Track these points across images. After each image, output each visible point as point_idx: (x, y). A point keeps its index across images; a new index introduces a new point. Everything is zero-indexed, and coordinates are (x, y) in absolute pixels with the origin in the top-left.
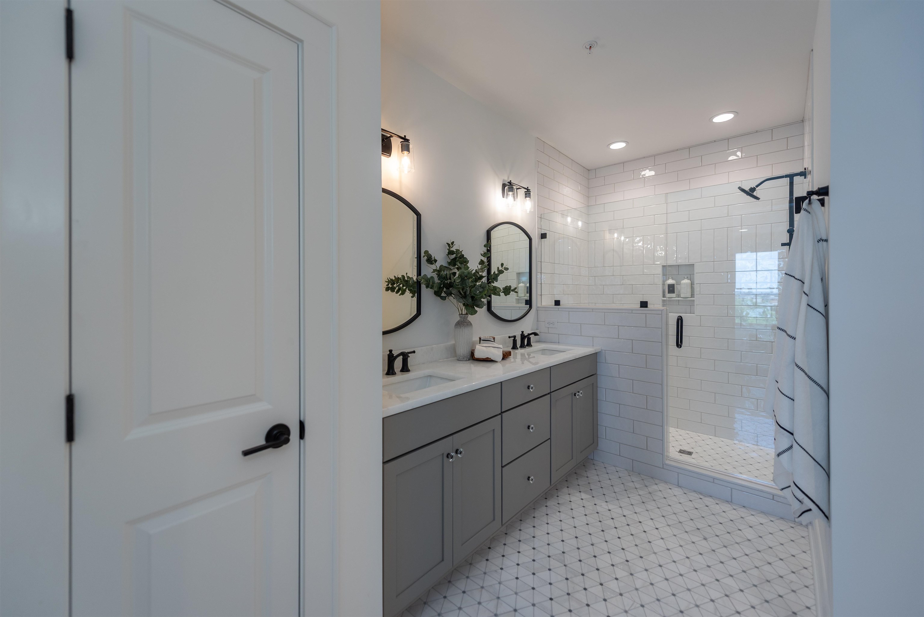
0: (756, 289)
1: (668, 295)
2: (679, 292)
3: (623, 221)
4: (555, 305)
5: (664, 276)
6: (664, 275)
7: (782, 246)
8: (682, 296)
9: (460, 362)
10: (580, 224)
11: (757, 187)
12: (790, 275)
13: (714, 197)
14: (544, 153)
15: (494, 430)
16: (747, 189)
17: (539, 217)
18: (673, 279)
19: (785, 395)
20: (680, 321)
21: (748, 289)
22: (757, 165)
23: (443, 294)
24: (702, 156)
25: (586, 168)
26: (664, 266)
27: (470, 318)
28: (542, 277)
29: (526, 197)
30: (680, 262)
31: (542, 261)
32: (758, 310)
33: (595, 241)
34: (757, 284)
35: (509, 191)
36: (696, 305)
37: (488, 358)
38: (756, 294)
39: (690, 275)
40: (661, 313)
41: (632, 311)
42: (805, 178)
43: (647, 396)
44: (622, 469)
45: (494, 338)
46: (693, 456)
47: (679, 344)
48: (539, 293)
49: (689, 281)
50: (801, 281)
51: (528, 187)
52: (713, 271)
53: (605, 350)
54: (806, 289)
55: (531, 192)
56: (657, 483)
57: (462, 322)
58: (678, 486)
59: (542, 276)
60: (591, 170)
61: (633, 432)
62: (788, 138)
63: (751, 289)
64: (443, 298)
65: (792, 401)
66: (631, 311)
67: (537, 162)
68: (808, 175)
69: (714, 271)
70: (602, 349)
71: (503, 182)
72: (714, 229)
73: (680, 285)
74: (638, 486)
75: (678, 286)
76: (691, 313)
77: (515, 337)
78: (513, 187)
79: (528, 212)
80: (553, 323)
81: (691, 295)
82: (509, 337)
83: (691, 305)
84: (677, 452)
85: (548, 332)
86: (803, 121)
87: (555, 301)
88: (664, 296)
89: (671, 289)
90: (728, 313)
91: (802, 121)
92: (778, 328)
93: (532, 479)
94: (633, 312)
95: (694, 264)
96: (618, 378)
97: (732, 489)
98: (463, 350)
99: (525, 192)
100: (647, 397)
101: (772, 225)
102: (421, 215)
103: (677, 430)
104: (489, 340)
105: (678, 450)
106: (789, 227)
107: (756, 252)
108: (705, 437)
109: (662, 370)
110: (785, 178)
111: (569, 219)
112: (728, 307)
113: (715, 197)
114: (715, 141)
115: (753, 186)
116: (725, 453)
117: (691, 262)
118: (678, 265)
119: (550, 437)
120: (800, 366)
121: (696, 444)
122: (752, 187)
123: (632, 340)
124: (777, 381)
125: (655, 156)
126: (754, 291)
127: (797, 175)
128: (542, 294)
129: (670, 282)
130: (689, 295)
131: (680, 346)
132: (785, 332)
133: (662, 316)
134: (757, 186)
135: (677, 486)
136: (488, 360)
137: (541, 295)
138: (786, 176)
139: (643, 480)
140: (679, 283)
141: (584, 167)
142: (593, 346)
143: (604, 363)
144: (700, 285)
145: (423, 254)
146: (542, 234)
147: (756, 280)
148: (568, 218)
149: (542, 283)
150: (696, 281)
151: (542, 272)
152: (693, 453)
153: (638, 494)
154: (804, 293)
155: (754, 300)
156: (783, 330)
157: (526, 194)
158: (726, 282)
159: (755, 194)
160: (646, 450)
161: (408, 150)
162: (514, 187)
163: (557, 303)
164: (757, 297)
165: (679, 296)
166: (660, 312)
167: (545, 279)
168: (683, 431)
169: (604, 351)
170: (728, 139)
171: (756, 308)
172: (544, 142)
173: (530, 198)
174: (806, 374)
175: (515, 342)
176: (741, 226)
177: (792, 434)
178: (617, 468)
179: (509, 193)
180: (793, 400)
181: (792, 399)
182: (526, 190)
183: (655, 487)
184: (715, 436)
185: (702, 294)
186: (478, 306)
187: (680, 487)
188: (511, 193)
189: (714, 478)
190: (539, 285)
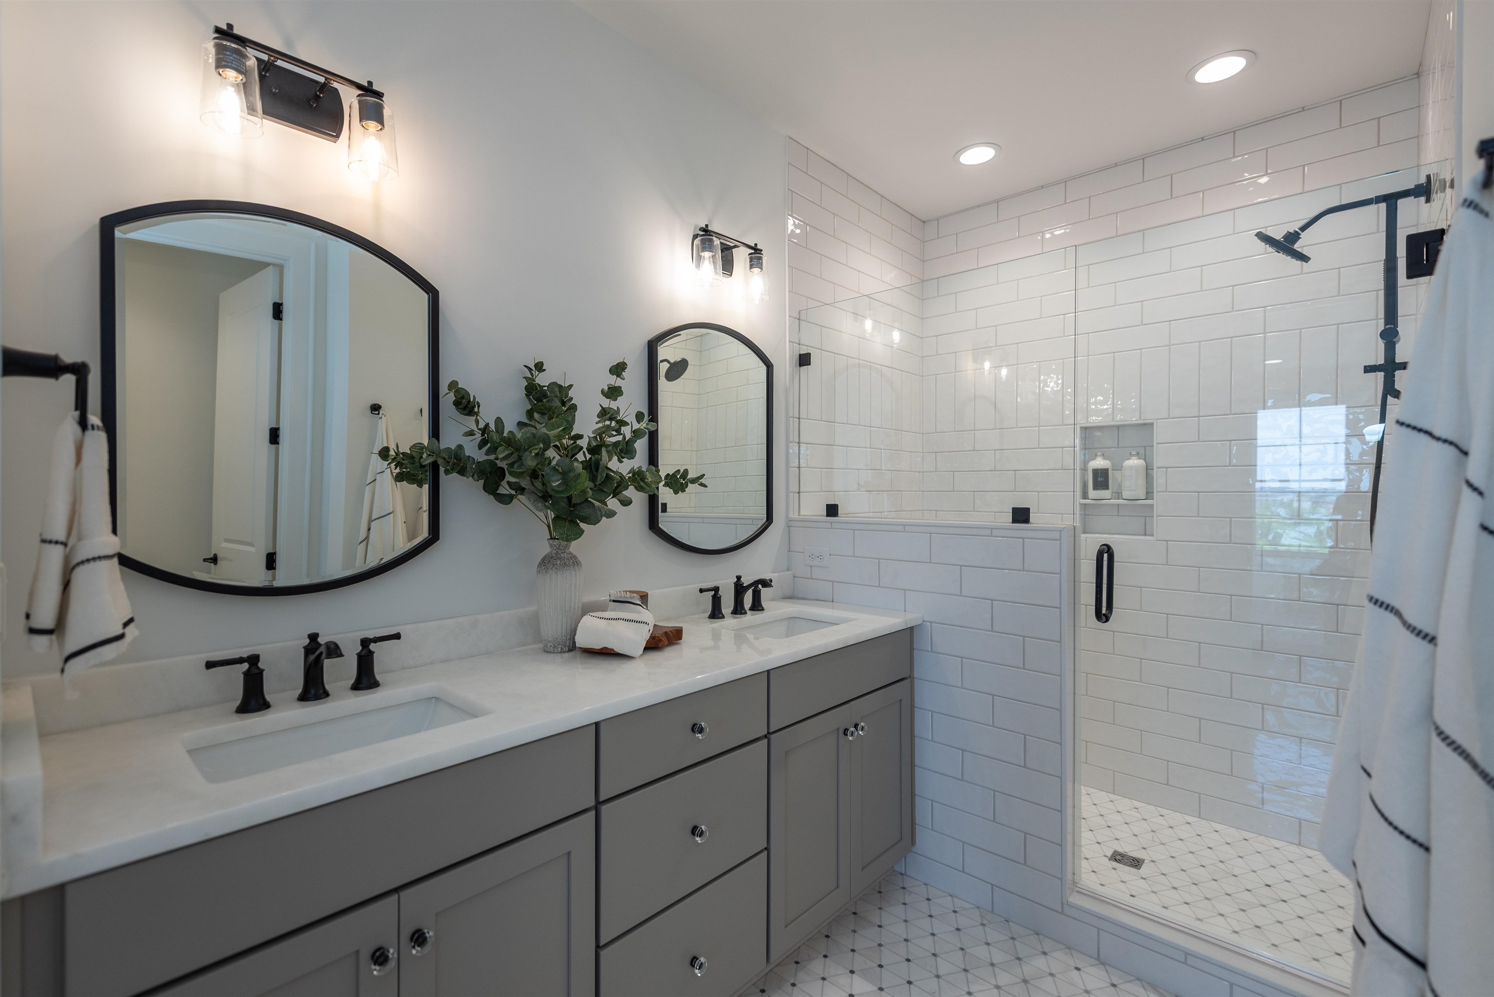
0: (1300, 481)
1: (1092, 493)
2: (1120, 486)
3: (996, 331)
4: (828, 516)
5: (1087, 451)
6: (1086, 449)
7: (1365, 372)
8: (1126, 494)
9: (549, 654)
10: (896, 336)
11: (1303, 232)
12: (1414, 428)
13: (1200, 268)
14: (807, 174)
15: (569, 853)
16: (1278, 235)
17: (795, 318)
18: (1104, 456)
19: (1396, 828)
20: (1105, 555)
21: (1281, 481)
22: (1303, 188)
23: (504, 489)
24: (1172, 175)
25: (917, 218)
26: (1086, 428)
27: (575, 547)
28: (802, 452)
29: (751, 267)
30: (1119, 419)
31: (801, 416)
32: (1302, 528)
33: (936, 375)
34: (1302, 467)
35: (704, 249)
36: (1158, 516)
37: (605, 648)
38: (1300, 492)
39: (1145, 447)
40: (1059, 538)
41: (992, 531)
42: (1428, 201)
43: (1025, 735)
44: (967, 905)
45: (644, 597)
46: (1144, 870)
47: (1103, 614)
48: (794, 487)
49: (1141, 462)
50: (1456, 446)
51: (756, 245)
52: (1197, 439)
53: (931, 622)
54: (1475, 470)
55: (762, 254)
56: (1046, 950)
57: (552, 557)
58: (1098, 959)
59: (801, 448)
60: (929, 221)
61: (992, 819)
62: (1381, 119)
63: (1288, 481)
64: (505, 500)
65: (1421, 851)
66: (988, 532)
67: (790, 192)
68: (1437, 193)
69: (1199, 438)
70: (925, 619)
71: (694, 232)
72: (1200, 342)
73: (1121, 470)
74: (998, 957)
75: (1117, 473)
76: (1145, 535)
77: (716, 589)
78: (711, 241)
79: (757, 302)
80: (820, 557)
81: (1147, 493)
82: (701, 591)
83: (1145, 517)
84: (1106, 860)
85: (810, 577)
86: (1418, 75)
87: (828, 506)
88: (1085, 495)
89: (1101, 479)
90: (1231, 536)
91: (1416, 74)
92: (1371, 599)
93: (702, 964)
94: (995, 532)
95: (1152, 424)
96: (959, 688)
97: (1232, 985)
98: (553, 629)
99: (749, 254)
100: (1025, 738)
101: (1338, 328)
102: (438, 292)
103: (1113, 797)
104: (629, 600)
105: (1109, 854)
106: (1386, 324)
107: (1299, 406)
108: (1176, 818)
109: (1060, 676)
110: (1375, 204)
111: (868, 324)
112: (1231, 521)
113: (1204, 267)
114: (1203, 139)
115: (1294, 227)
116: (1221, 865)
117: (1148, 418)
118: (1118, 427)
119: (766, 846)
120: (1455, 736)
121: (1153, 837)
122: (1292, 231)
123: (992, 600)
124: (1369, 769)
125: (1067, 183)
126: (1295, 486)
127: (1405, 194)
128: (801, 490)
129: (1099, 463)
130: (1142, 493)
131: (1104, 618)
132: (1397, 613)
133: (1060, 543)
134: (1304, 228)
135: (1096, 959)
136: (607, 653)
137: (799, 493)
138: (1378, 200)
139: (1013, 938)
140: (1119, 468)
141: (912, 215)
142: (905, 611)
143: (928, 651)
144: (1166, 471)
145: (443, 388)
146: (800, 355)
147: (1300, 459)
148: (866, 321)
149: (802, 465)
150: (1158, 462)
151: (801, 441)
152: (1143, 861)
153: (995, 983)
154: (1470, 485)
155: (1296, 505)
156: (1388, 608)
157: (751, 260)
158: (1228, 464)
159: (1297, 246)
160: (1021, 864)
161: (379, 119)
162: (717, 242)
163: (832, 510)
164: (1302, 498)
165: (1119, 495)
166: (1056, 535)
167: (809, 457)
168: (1126, 800)
169: (929, 624)
170: (1234, 132)
171: (1299, 523)
172: (807, 148)
173: (762, 269)
174: (1475, 766)
175: (716, 601)
176: (1265, 333)
177: (1422, 965)
178: (956, 900)
179: (702, 254)
180: (1427, 849)
181: (1421, 845)
182: (753, 251)
183: (1040, 962)
184: (1200, 817)
185: (1171, 490)
186: (585, 520)
187: (1103, 964)
188: (707, 254)
189: (1187, 954)
190: (794, 471)
